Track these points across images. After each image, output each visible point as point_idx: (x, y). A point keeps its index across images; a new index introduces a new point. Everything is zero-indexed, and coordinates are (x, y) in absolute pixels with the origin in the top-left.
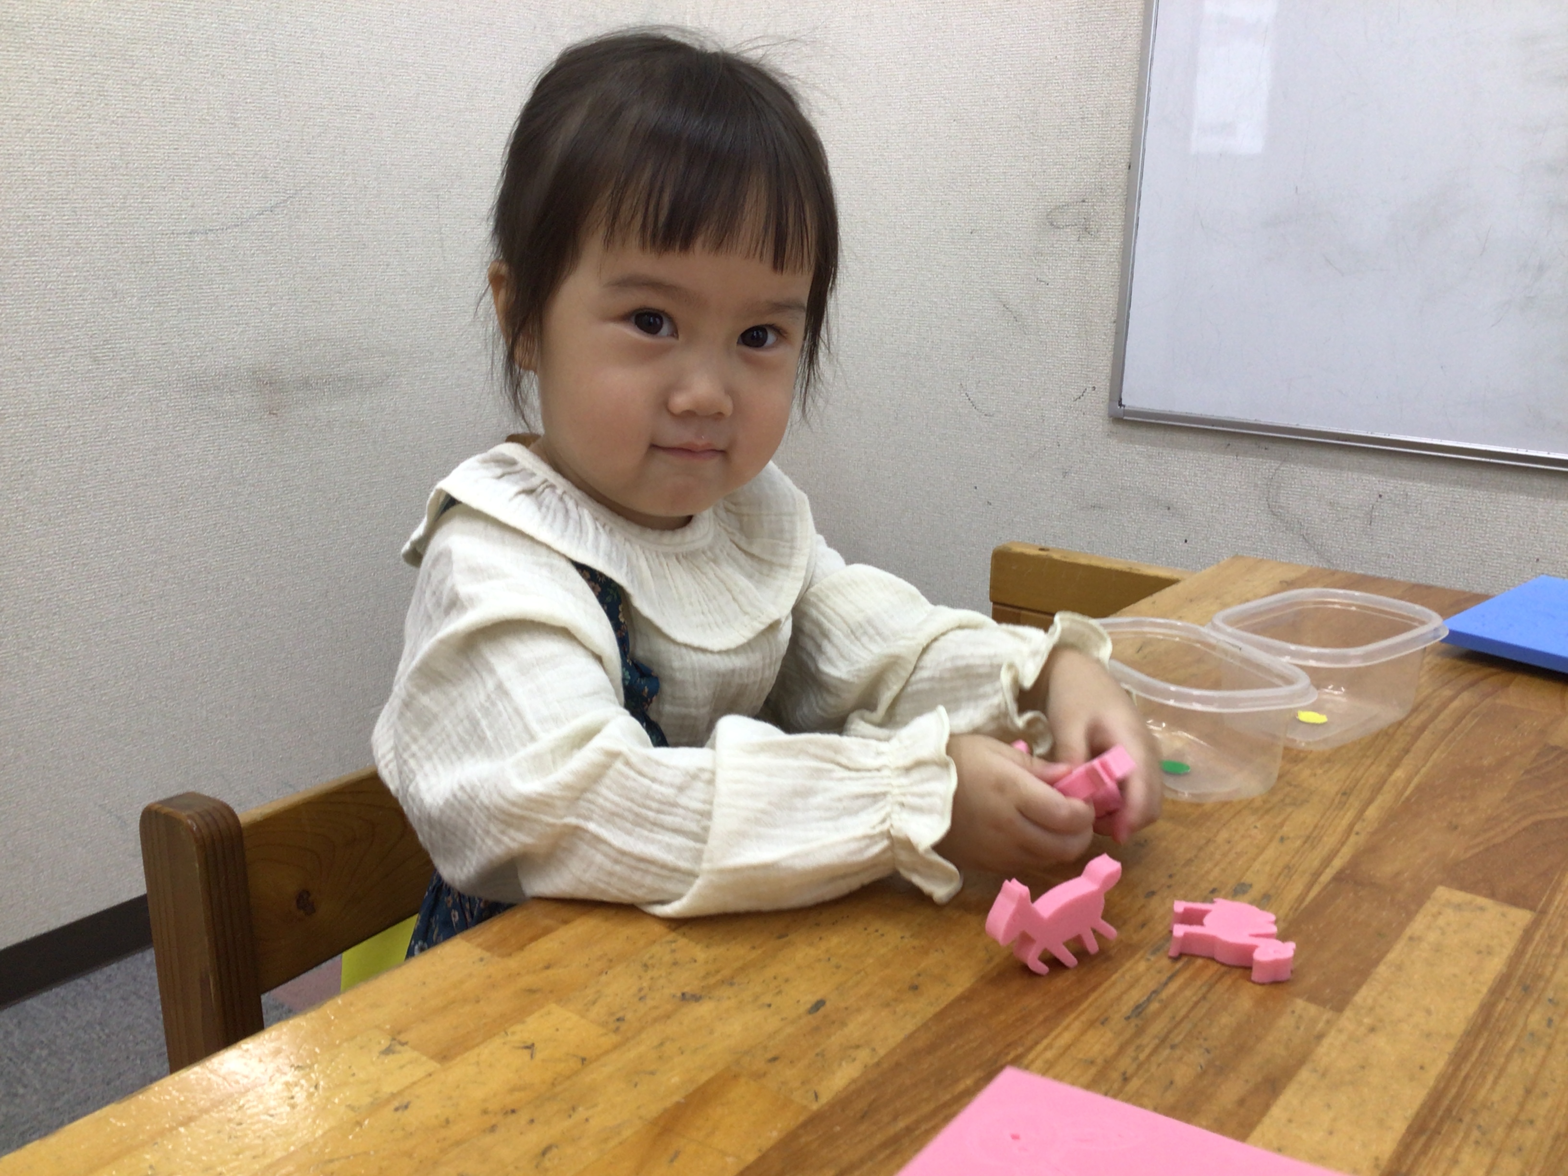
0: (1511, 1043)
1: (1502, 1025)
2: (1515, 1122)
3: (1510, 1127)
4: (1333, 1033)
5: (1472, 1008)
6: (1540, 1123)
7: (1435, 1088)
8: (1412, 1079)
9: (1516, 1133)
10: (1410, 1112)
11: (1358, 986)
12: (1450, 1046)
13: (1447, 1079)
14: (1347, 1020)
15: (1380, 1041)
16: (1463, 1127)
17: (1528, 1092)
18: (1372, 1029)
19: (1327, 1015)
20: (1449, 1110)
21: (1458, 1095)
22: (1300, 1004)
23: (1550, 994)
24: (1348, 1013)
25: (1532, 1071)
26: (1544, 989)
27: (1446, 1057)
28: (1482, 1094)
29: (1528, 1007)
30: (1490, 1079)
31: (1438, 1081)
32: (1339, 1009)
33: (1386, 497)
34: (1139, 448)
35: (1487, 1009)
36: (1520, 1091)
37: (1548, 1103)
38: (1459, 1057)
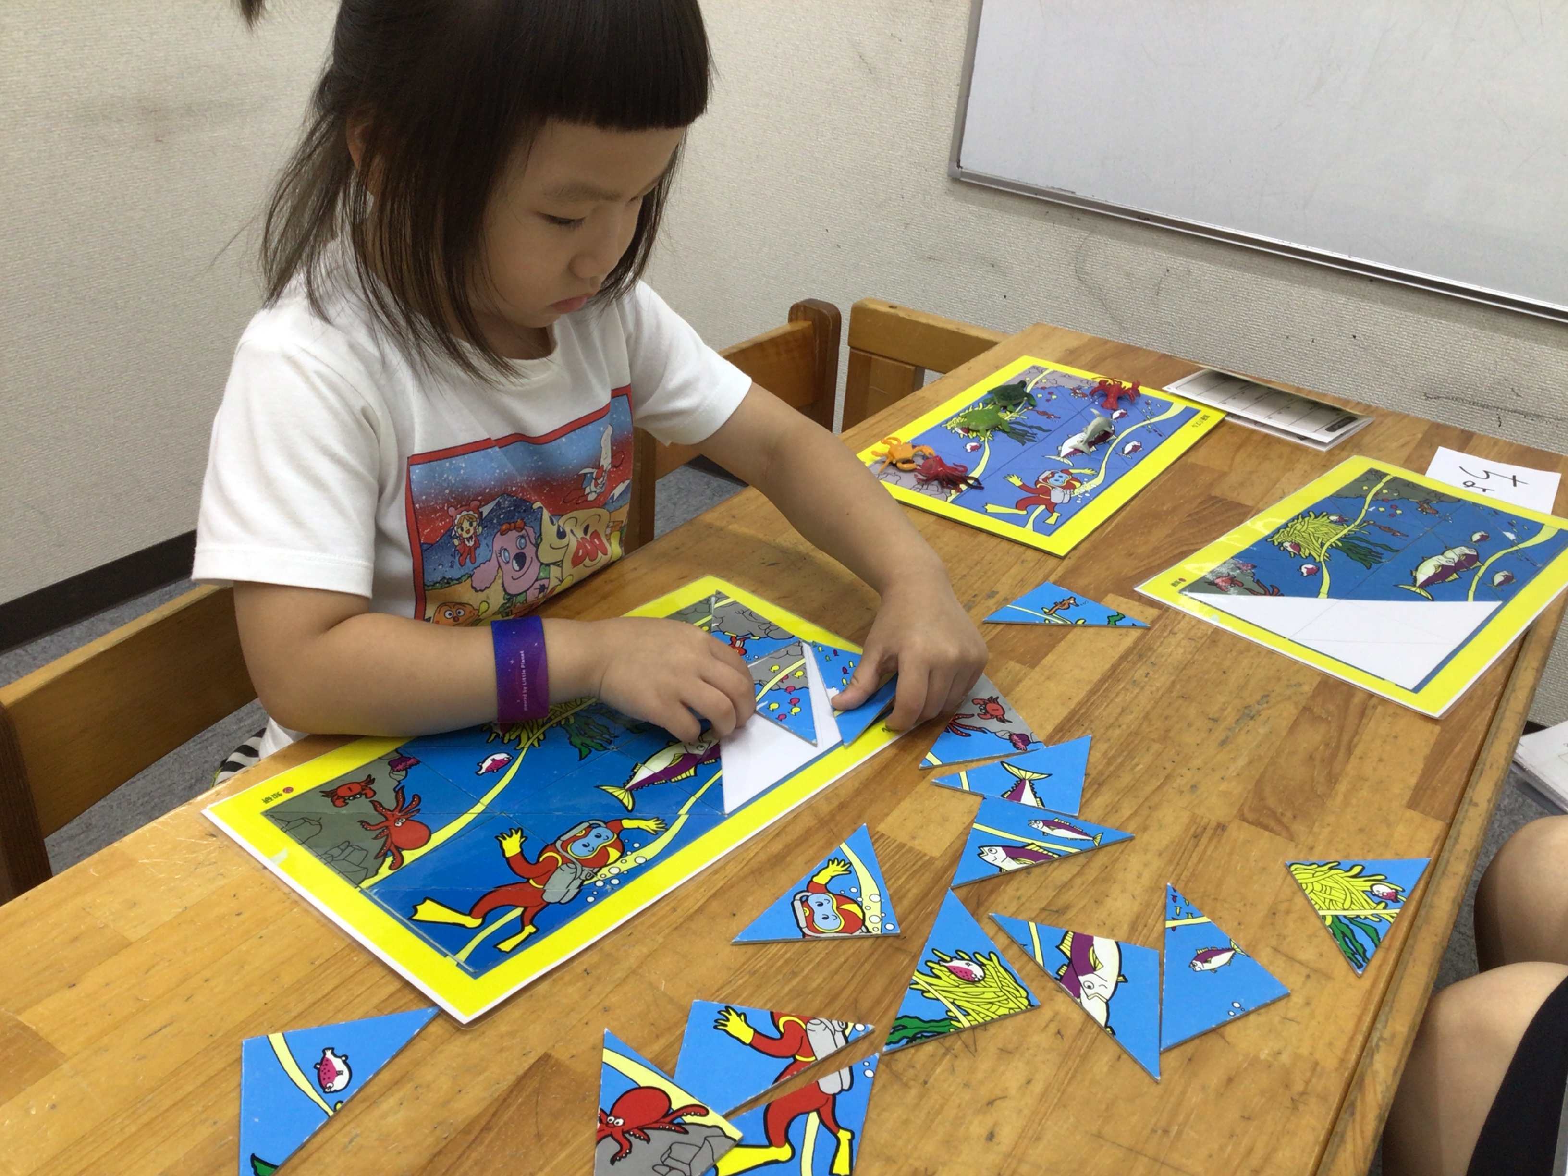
0: (1121, 687)
1: (1121, 676)
2: (1112, 726)
3: (1107, 729)
4: (1027, 680)
5: (1108, 666)
6: (1124, 727)
7: (1074, 709)
8: (1063, 704)
9: (1109, 733)
10: (1057, 722)
11: (1046, 654)
12: (1087, 688)
13: (1081, 704)
14: (1036, 674)
15: (1051, 685)
16: (1083, 728)
17: (1123, 711)
18: (1048, 678)
19: (1025, 669)
20: (1078, 720)
21: (1086, 712)
22: (1012, 664)
23: (1153, 659)
24: (1037, 669)
25: (1128, 701)
26: (1150, 657)
27: (1085, 693)
28: (1097, 713)
29: (1138, 665)
30: (1105, 704)
31: (1077, 705)
32: (1033, 666)
33: (1172, 271)
34: (973, 208)
35: (1114, 668)
36: (1119, 710)
37: (1131, 717)
38: (1092, 693)
